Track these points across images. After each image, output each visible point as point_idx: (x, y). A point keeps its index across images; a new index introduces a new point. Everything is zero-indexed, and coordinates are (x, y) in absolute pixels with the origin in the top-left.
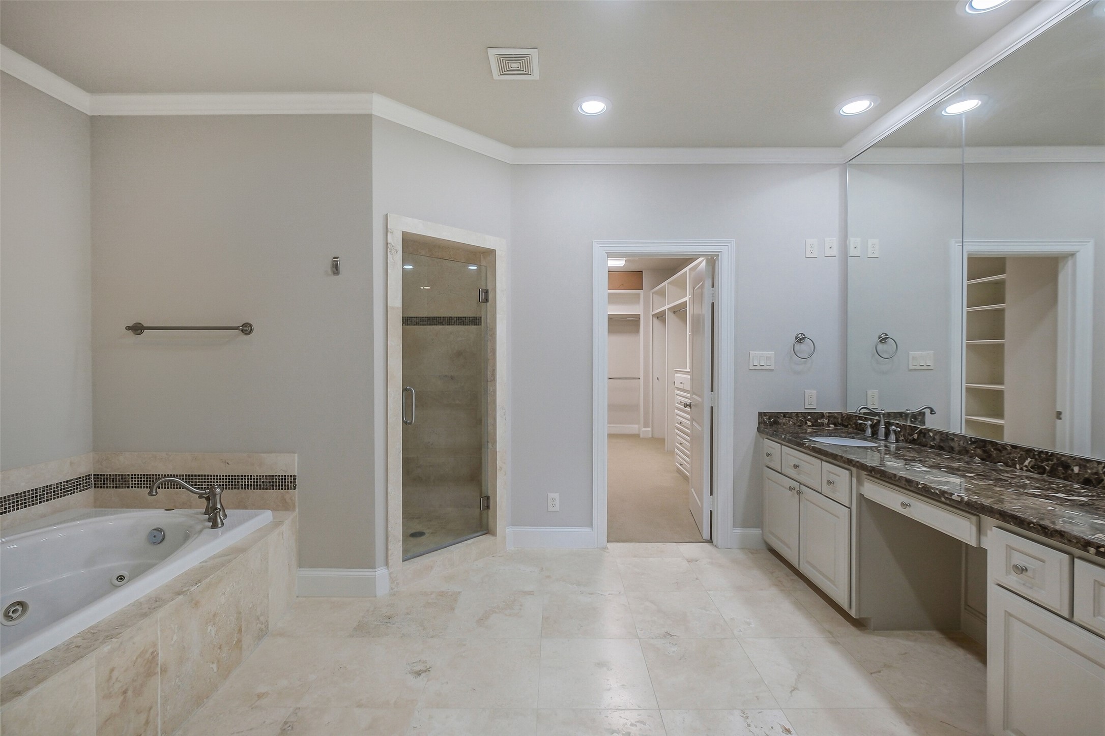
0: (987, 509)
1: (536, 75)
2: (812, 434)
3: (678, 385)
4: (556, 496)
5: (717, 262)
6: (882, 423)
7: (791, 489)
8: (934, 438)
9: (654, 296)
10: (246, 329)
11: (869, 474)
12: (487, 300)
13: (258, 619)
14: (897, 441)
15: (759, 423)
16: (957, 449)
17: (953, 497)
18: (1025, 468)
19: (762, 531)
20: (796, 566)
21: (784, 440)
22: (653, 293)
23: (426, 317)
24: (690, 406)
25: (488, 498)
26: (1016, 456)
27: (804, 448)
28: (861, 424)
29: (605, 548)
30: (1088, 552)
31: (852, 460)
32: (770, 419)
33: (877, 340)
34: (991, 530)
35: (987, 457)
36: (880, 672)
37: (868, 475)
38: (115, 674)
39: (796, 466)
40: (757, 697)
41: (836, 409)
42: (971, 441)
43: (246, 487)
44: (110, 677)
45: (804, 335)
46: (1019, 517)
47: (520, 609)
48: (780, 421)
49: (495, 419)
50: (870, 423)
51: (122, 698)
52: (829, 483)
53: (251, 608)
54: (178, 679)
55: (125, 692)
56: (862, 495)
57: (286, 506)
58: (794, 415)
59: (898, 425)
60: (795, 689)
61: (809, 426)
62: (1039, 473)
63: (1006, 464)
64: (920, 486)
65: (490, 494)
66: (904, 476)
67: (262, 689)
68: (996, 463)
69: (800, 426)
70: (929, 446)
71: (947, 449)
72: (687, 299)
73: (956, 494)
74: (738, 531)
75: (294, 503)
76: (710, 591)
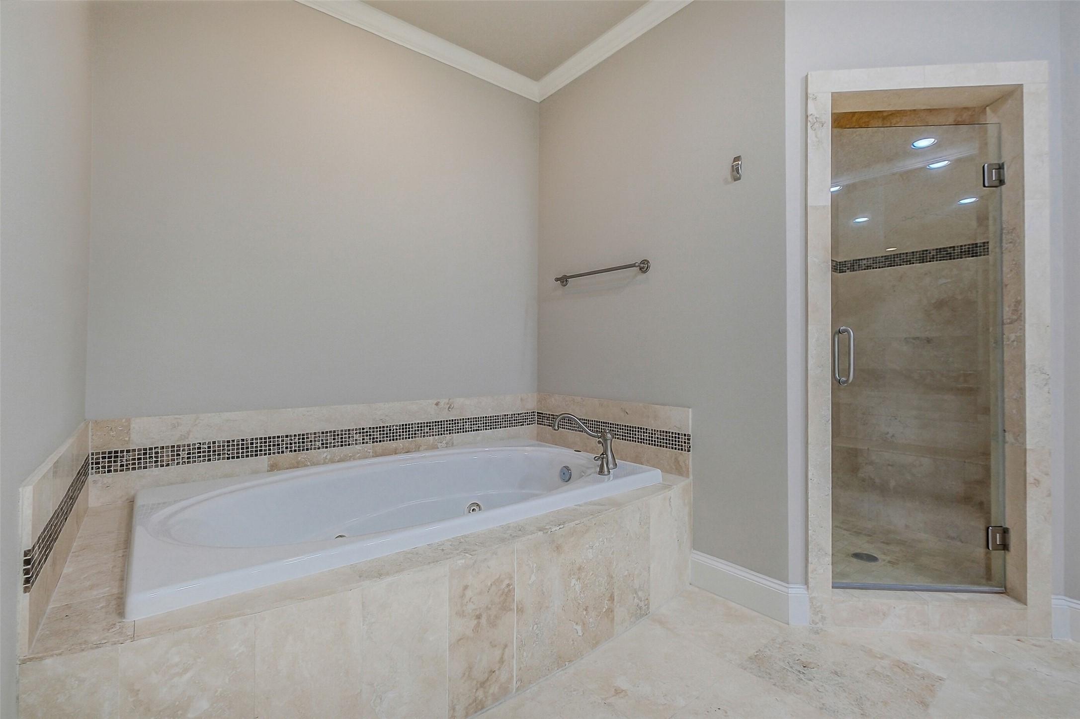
10: (644, 267)
12: (1001, 181)
13: (636, 593)
25: (1006, 530)
38: (469, 593)
43: (642, 441)
44: (463, 596)
51: (475, 622)
53: (626, 576)
54: (536, 626)
55: (479, 617)
57: (679, 470)
65: (1009, 522)
67: (622, 683)
75: (688, 469)
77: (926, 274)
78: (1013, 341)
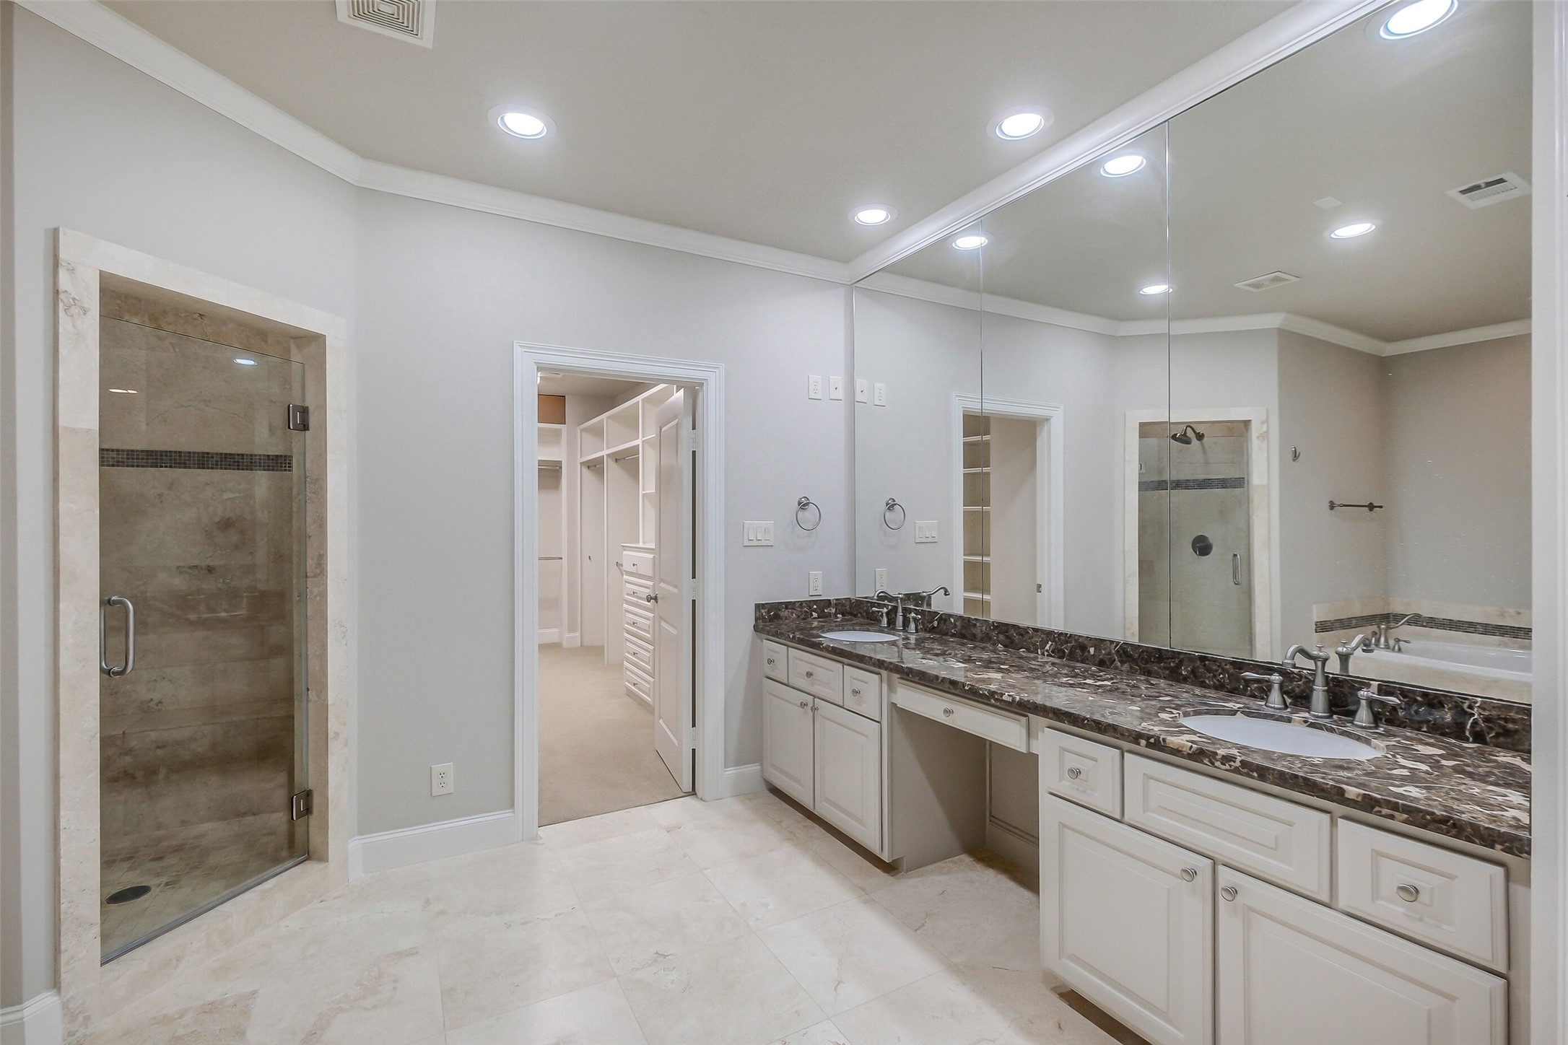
0: (1041, 708)
1: (427, 38)
2: (821, 628)
3: (627, 566)
4: (448, 767)
5: (700, 395)
6: (900, 610)
7: (803, 705)
8: (955, 624)
9: (584, 434)
11: (905, 677)
12: (305, 427)
14: (917, 631)
15: (756, 620)
16: (979, 635)
17: (1004, 698)
18: (1046, 653)
19: (762, 765)
20: (811, 808)
21: (793, 640)
22: (581, 431)
23: (142, 451)
24: (656, 599)
25: (308, 794)
26: (1037, 639)
27: (822, 650)
28: (873, 612)
29: (534, 839)
30: (1139, 744)
31: (884, 661)
32: (769, 612)
33: (884, 507)
34: (1043, 731)
35: (1010, 644)
36: (923, 925)
37: (901, 678)
39: (809, 675)
40: (796, 1012)
41: (844, 595)
42: (993, 625)
45: (808, 499)
46: (1073, 714)
47: (395, 989)
48: (782, 614)
49: (324, 646)
50: (885, 610)
52: (856, 692)
56: (894, 705)
58: (797, 605)
59: (917, 612)
60: (840, 982)
61: (814, 618)
62: (1059, 658)
63: (1028, 650)
64: (966, 688)
65: (312, 784)
66: (947, 677)
68: (1019, 649)
69: (804, 619)
70: (950, 634)
71: (969, 636)
72: (638, 442)
73: (1006, 694)
74: (731, 772)
76: (705, 869)
77: (207, 484)
78: (316, 596)
